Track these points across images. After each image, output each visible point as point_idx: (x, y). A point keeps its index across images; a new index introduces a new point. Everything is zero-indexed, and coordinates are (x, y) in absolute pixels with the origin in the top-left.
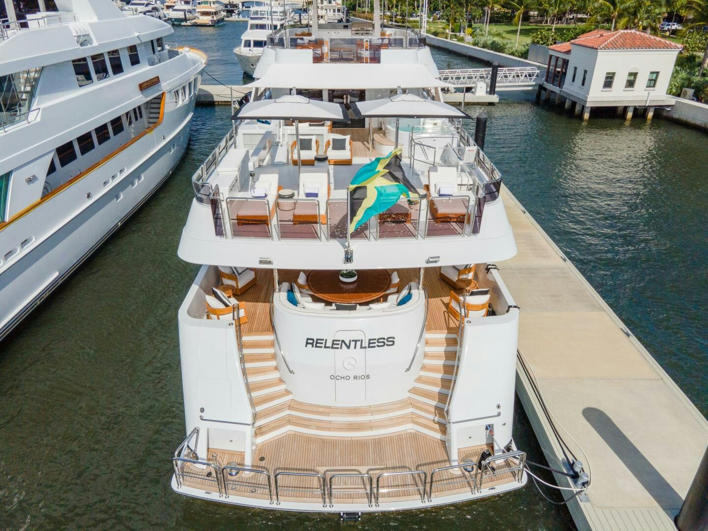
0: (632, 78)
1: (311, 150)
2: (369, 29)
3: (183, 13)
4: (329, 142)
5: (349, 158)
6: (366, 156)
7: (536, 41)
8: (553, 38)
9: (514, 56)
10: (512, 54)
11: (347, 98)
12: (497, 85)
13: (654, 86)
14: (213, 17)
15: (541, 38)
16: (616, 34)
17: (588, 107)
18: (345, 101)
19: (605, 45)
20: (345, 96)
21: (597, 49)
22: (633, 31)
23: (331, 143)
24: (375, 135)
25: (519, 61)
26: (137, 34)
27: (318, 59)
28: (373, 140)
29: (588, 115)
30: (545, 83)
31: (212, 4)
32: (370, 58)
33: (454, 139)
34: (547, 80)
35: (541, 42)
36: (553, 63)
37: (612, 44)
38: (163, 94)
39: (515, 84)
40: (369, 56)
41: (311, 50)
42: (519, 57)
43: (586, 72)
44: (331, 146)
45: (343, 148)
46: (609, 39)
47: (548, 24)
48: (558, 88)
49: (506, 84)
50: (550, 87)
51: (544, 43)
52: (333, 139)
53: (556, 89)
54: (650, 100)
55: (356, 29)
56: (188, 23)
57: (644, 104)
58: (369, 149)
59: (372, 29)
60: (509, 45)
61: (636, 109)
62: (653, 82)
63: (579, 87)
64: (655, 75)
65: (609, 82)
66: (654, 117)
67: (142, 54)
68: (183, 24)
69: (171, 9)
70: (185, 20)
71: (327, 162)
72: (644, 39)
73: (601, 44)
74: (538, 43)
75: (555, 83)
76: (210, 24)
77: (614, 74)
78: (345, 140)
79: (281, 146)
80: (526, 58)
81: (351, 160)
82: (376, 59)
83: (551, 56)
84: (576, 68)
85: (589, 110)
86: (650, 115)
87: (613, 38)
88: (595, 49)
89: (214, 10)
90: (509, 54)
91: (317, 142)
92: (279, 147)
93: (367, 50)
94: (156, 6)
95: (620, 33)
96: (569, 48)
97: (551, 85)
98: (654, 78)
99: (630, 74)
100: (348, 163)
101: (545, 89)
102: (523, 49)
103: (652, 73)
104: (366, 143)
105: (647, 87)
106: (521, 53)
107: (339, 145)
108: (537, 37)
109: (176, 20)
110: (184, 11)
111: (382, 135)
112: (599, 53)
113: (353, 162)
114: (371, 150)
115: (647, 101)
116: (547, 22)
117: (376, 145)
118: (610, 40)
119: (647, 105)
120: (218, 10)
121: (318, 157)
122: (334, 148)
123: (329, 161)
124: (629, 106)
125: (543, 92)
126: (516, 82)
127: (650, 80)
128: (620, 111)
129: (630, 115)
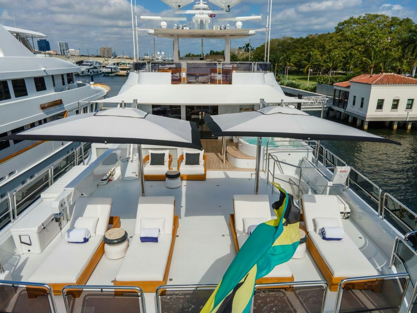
0: (396, 103)
1: (164, 164)
2: (220, 60)
3: (110, 69)
4: (182, 156)
5: (203, 172)
6: (220, 169)
7: (321, 82)
8: (331, 80)
9: (307, 90)
10: (306, 89)
11: (202, 114)
12: (302, 107)
13: (411, 108)
14: (128, 71)
15: (324, 80)
16: (382, 75)
17: (367, 122)
18: (200, 117)
19: (376, 82)
20: (200, 113)
21: (371, 84)
22: (392, 74)
23: (185, 157)
24: (228, 147)
25: (311, 93)
26: (43, 69)
27: (176, 81)
28: (226, 152)
29: (367, 126)
30: (333, 106)
31: (127, 65)
32: (222, 80)
33: (310, 153)
34: (333, 104)
35: (324, 83)
36: (337, 94)
37: (380, 82)
38: (65, 111)
39: (313, 107)
40: (221, 79)
41: (170, 73)
42: (310, 91)
43: (363, 99)
44: (184, 160)
45: (197, 163)
46: (377, 78)
47: (320, 75)
48: (342, 109)
49: (307, 107)
50: (336, 108)
51: (326, 83)
52: (187, 154)
53: (342, 110)
54: (409, 118)
55: (210, 60)
56: (113, 75)
57: (405, 120)
58: (222, 161)
59: (223, 60)
60: (302, 85)
61: (399, 123)
62: (410, 106)
63: (359, 109)
64: (411, 101)
65: (380, 105)
66: (412, 128)
67: (48, 83)
68: (110, 75)
69: (104, 68)
70: (112, 73)
71: (179, 178)
72: (401, 78)
73: (373, 81)
74: (322, 83)
75: (340, 106)
76: (126, 75)
77: (383, 100)
78: (199, 154)
79: (132, 161)
80: (315, 92)
81: (205, 175)
82: (228, 81)
83: (335, 90)
84: (355, 97)
85: (368, 123)
86: (409, 127)
87: (380, 78)
88: (369, 84)
89: (128, 68)
90: (304, 90)
91: (170, 156)
92: (130, 163)
93: (219, 74)
94: (96, 66)
95: (383, 75)
96: (348, 85)
97: (337, 107)
98: (410, 103)
99: (394, 101)
100: (202, 178)
101: (333, 110)
102: (313, 87)
103: (409, 100)
104: (219, 154)
105: (406, 109)
106: (311, 89)
107: (192, 160)
108: (321, 80)
109: (106, 73)
110: (111, 68)
111: (234, 147)
112: (372, 87)
113: (208, 177)
114: (224, 162)
115: (407, 118)
116: (319, 74)
117: (230, 158)
118: (379, 79)
119: (408, 120)
120: (130, 67)
121: (169, 174)
122: (187, 163)
123: (181, 178)
124: (395, 121)
125: (331, 112)
126: (313, 105)
127: (408, 104)
128: (387, 124)
129: (395, 127)
